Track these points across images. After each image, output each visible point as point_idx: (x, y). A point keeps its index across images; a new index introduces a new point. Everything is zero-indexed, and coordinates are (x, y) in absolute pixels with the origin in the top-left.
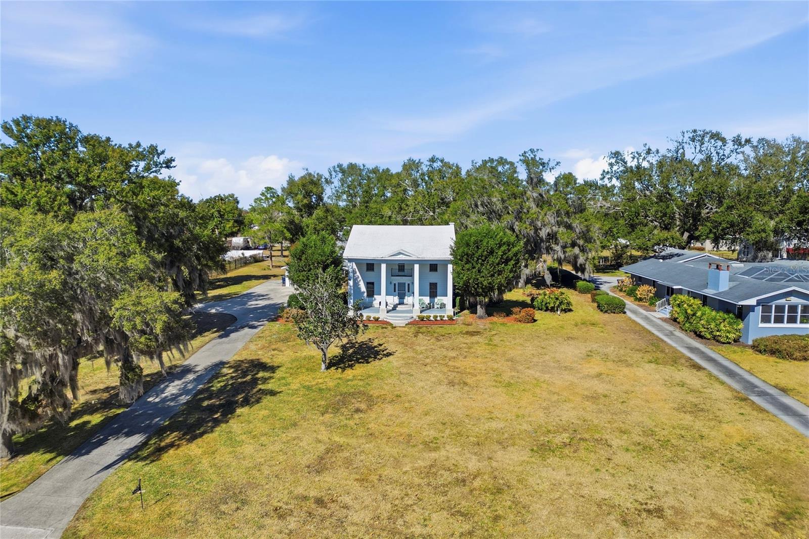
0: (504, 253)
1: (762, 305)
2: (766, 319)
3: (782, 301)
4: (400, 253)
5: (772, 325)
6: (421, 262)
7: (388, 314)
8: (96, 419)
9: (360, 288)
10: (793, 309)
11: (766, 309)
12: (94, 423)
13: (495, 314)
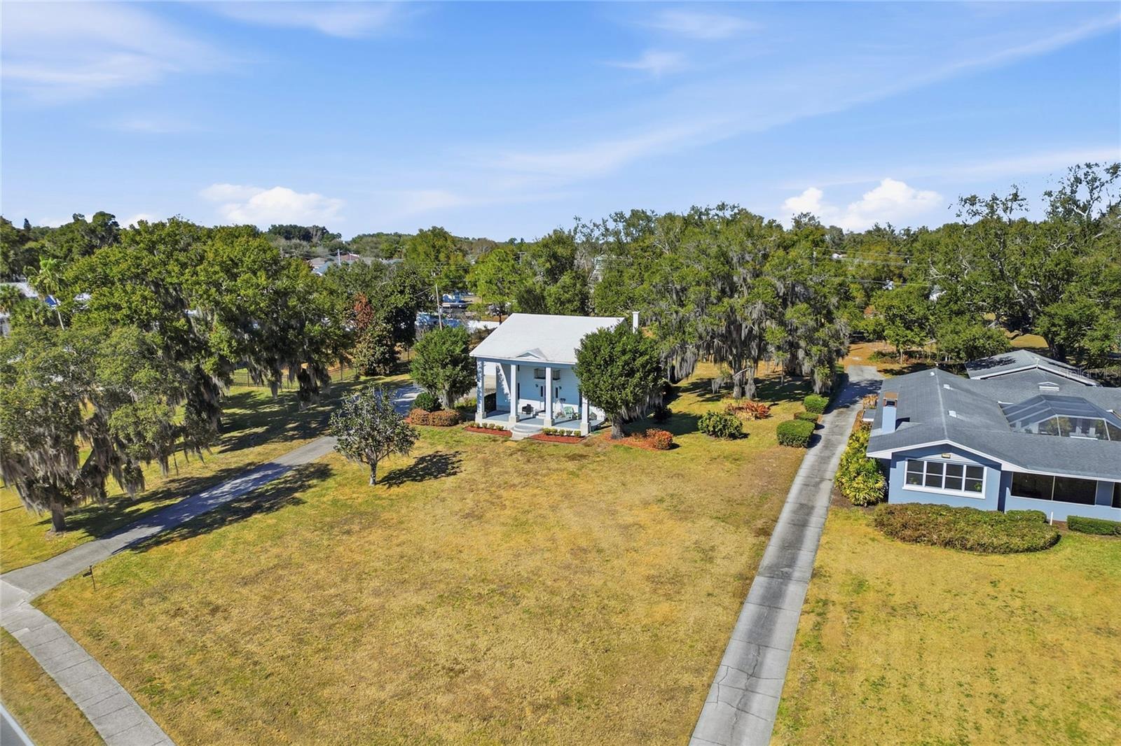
0: (626, 363)
1: (909, 461)
2: (914, 479)
3: (937, 458)
4: (528, 354)
5: (923, 488)
6: (553, 366)
7: (519, 424)
8: (146, 507)
9: (503, 389)
10: (955, 469)
11: (915, 466)
12: (144, 510)
13: (633, 434)
